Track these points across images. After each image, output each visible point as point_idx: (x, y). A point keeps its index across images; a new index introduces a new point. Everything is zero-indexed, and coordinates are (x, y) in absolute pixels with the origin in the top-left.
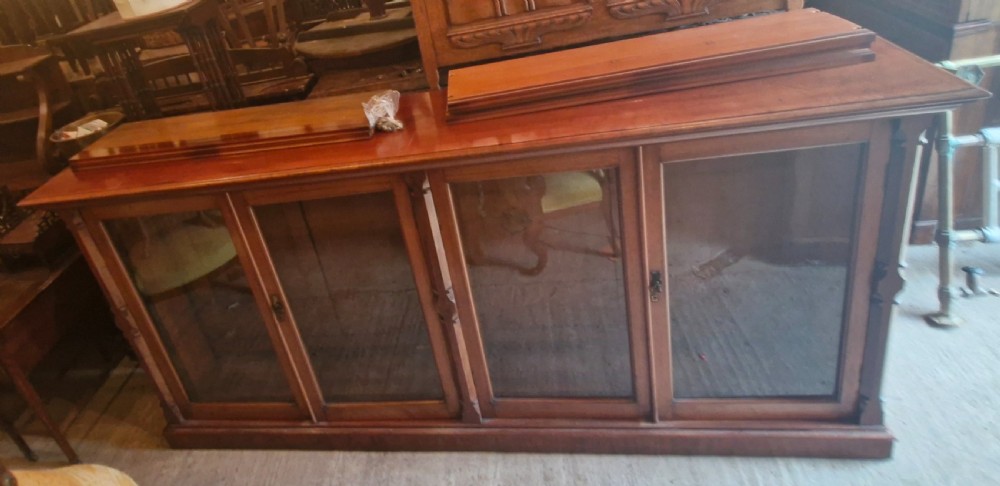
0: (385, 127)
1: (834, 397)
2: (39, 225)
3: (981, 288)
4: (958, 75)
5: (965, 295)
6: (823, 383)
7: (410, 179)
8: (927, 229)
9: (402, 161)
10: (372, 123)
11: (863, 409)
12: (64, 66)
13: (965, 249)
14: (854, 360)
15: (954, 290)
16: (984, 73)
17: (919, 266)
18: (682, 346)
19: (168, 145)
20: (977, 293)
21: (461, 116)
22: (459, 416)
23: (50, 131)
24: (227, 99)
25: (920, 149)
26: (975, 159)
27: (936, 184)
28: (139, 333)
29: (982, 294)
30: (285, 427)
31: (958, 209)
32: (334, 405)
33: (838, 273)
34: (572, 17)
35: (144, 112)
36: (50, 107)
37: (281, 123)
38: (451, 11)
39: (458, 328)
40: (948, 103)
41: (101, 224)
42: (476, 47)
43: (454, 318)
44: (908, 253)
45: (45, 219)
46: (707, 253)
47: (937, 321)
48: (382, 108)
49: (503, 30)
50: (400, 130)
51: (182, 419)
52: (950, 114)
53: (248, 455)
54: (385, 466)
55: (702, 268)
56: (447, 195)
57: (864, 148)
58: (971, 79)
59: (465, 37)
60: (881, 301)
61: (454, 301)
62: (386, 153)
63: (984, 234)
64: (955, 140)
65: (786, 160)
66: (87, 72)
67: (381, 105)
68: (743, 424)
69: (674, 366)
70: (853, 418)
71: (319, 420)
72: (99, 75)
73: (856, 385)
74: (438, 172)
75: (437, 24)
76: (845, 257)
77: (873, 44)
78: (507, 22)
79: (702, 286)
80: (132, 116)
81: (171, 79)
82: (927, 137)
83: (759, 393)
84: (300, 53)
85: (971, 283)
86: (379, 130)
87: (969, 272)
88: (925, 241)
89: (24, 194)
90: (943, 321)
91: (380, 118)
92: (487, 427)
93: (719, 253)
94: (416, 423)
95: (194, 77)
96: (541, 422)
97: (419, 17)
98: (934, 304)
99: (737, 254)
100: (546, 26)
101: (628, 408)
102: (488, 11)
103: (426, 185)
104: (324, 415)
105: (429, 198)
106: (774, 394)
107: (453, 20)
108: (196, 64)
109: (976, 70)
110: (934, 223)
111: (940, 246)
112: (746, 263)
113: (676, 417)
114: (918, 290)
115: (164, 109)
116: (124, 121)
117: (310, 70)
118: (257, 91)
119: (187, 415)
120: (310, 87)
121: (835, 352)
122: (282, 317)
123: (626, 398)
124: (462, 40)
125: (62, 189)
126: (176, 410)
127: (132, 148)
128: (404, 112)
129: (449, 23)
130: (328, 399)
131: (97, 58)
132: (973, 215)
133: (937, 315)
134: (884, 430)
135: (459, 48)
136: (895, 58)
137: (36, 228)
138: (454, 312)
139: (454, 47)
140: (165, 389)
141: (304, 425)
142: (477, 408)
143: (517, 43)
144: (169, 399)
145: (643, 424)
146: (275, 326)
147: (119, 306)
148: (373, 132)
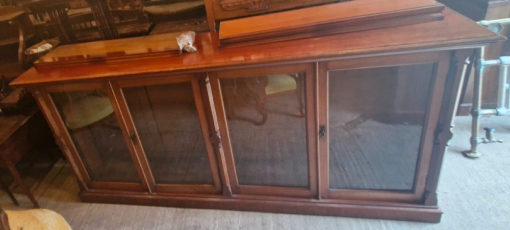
0: (188, 50)
1: (412, 191)
2: (20, 95)
3: (493, 139)
4: (489, 28)
5: (484, 142)
6: (407, 184)
7: (200, 76)
8: (467, 108)
9: (196, 67)
10: (181, 48)
11: (427, 197)
12: (31, 17)
13: (486, 118)
14: (424, 173)
15: (479, 140)
16: (503, 27)
17: (461, 127)
18: (335, 163)
19: (81, 57)
20: (491, 142)
21: (226, 45)
22: (221, 192)
23: (24, 49)
24: (110, 34)
25: (465, 67)
26: (495, 72)
27: (473, 84)
28: (67, 147)
29: (494, 142)
30: (136, 194)
31: (484, 98)
32: (159, 185)
33: (418, 129)
35: (69, 40)
36: (24, 38)
37: (137, 47)
39: (221, 150)
40: (482, 42)
41: (49, 95)
42: (235, 10)
43: (220, 145)
44: (455, 119)
45: (23, 91)
46: (349, 117)
47: (468, 154)
48: (186, 41)
49: (249, 2)
50: (195, 52)
51: (87, 189)
52: (483, 48)
53: (118, 207)
54: (184, 215)
55: (347, 124)
56: (218, 84)
57: (435, 65)
58: (496, 30)
59: (229, 5)
60: (439, 144)
61: (220, 137)
62: (188, 63)
63: (497, 111)
64: (484, 62)
65: (393, 71)
66: (42, 20)
67: (186, 39)
68: (363, 202)
69: (330, 173)
70: (421, 201)
71: (152, 192)
72: (48, 22)
73: (423, 186)
74: (213, 73)
76: (422, 121)
77: (443, 11)
79: (346, 134)
80: (63, 42)
81: (83, 25)
82: (470, 60)
83: (373, 188)
84: (146, 12)
85: (488, 136)
86: (185, 52)
87: (488, 131)
88: (465, 114)
89: (13, 79)
90: (472, 155)
91: (185, 46)
92: (234, 198)
93: (355, 117)
94: (202, 195)
95: (94, 24)
96: (261, 197)
98: (467, 146)
99: (365, 117)
101: (306, 192)
103: (207, 79)
104: (155, 189)
105: (209, 86)
106: (380, 188)
108: (95, 17)
109: (499, 25)
110: (471, 105)
111: (473, 116)
112: (370, 122)
113: (329, 197)
114: (459, 138)
115: (79, 39)
116: (60, 44)
117: (150, 21)
118: (125, 30)
119: (90, 187)
120: (151, 29)
121: (414, 169)
122: (136, 142)
123: (305, 187)
124: (227, 7)
125: (30, 77)
126: (85, 185)
127: (64, 58)
128: (197, 43)
130: (157, 182)
131: (47, 13)
132: (492, 101)
133: (470, 152)
134: (437, 208)
135: (226, 10)
136: (455, 19)
137: (18, 95)
138: (220, 142)
139: (224, 10)
140: (79, 175)
141: (145, 194)
142: (230, 189)
143: (255, 8)
144: (81, 179)
146: (133, 146)
147: (57, 135)
148: (181, 52)
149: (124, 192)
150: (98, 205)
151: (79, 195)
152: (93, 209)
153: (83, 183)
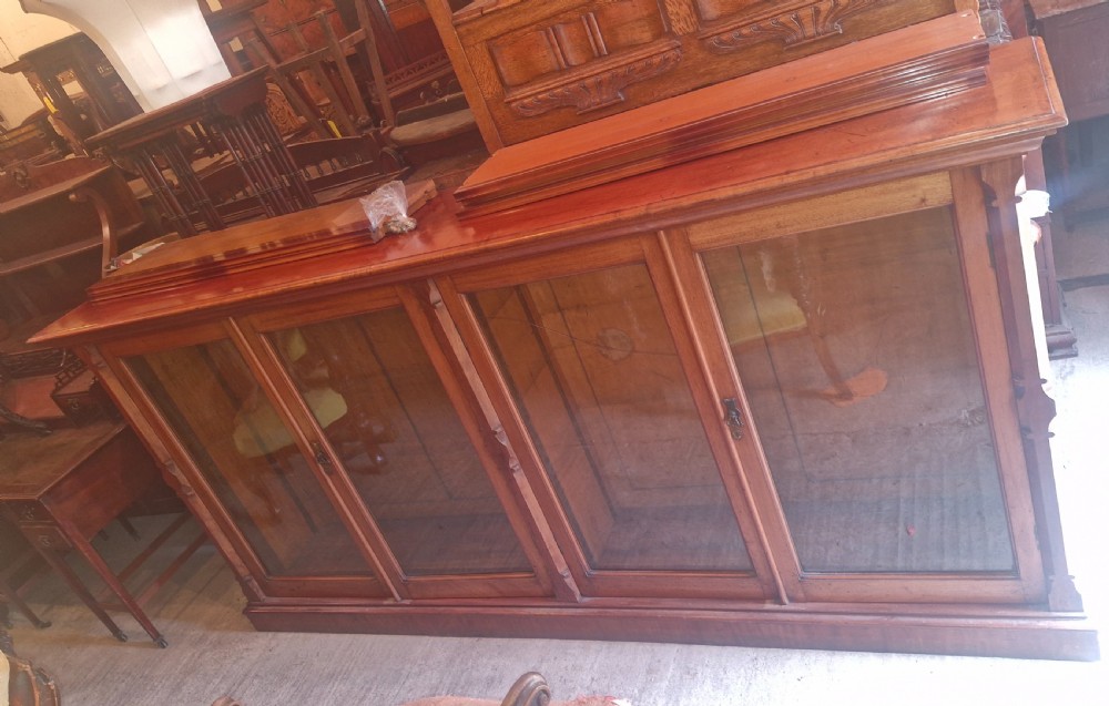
0: (394, 229)
10: (375, 223)
21: (473, 208)
22: (554, 592)
28: (193, 492)
30: (366, 606)
32: (412, 579)
34: (657, 60)
36: (112, 230)
38: (503, 70)
39: (521, 479)
41: (122, 363)
42: (546, 113)
43: (511, 466)
48: (389, 205)
49: (572, 86)
50: (410, 231)
51: (262, 595)
54: (474, 654)
56: (463, 308)
59: (526, 101)
71: (402, 598)
75: (491, 88)
78: (574, 76)
84: (395, 141)
86: (392, 237)
91: (390, 217)
92: (585, 607)
94: (508, 602)
100: (625, 76)
102: (547, 62)
103: (435, 296)
104: (406, 591)
107: (508, 81)
119: (269, 592)
122: (332, 471)
123: (744, 571)
124: (523, 107)
126: (255, 586)
129: (504, 86)
130: (406, 570)
138: (509, 457)
139: (517, 116)
140: (236, 560)
141: (385, 602)
142: (570, 581)
143: (594, 104)
144: (243, 571)
145: (769, 606)
146: (326, 480)
147: (163, 460)
148: (381, 235)
149: (340, 602)
150: (290, 635)
151: (246, 612)
152: (278, 645)
153: (250, 580)
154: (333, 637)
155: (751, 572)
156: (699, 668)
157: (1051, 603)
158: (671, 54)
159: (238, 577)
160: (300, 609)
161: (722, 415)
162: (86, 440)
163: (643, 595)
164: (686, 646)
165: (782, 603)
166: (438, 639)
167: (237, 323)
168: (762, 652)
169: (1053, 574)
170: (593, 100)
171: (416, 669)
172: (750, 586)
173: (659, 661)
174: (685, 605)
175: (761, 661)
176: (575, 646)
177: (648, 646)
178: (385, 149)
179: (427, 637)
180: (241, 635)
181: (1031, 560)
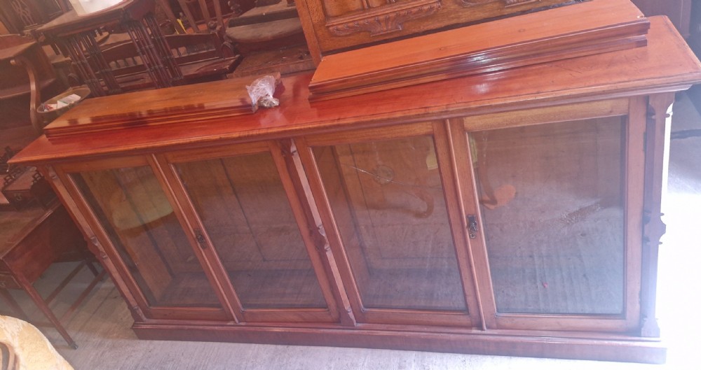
0: (265, 105)
1: (622, 315)
2: (33, 177)
10: (255, 102)
11: (643, 324)
21: (319, 96)
22: (340, 319)
23: (37, 105)
24: (167, 77)
28: (106, 256)
30: (215, 326)
32: (249, 310)
34: (426, 8)
35: (105, 88)
36: (37, 86)
38: (327, 6)
39: (330, 255)
41: (69, 177)
42: (350, 35)
43: (326, 248)
45: (38, 172)
48: (262, 90)
49: (369, 20)
53: (191, 344)
54: (286, 355)
56: (310, 156)
57: (625, 119)
59: (340, 27)
62: (266, 125)
67: (261, 87)
71: (240, 321)
73: (637, 306)
75: (317, 17)
78: (373, 13)
80: (96, 93)
81: (121, 62)
84: (229, 38)
92: (360, 329)
94: (309, 325)
95: (138, 60)
96: (399, 327)
97: (302, 12)
100: (404, 16)
102: (356, 5)
103: (293, 149)
104: (242, 317)
105: (297, 159)
107: (330, 13)
113: (500, 327)
115: (123, 86)
116: (91, 96)
119: (149, 315)
122: (205, 246)
123: (461, 311)
124: (337, 30)
125: (40, 150)
126: (140, 312)
128: (279, 93)
129: (327, 17)
130: (244, 306)
135: (336, 36)
138: (325, 243)
139: (332, 35)
140: (129, 297)
141: (229, 324)
142: (351, 314)
143: (382, 31)
144: (134, 303)
145: (474, 331)
146: (201, 252)
147: (90, 236)
148: (257, 108)
149: (198, 322)
150: (162, 342)
151: (132, 328)
152: (154, 348)
153: (138, 309)
154: (191, 343)
155: (466, 311)
156: (430, 366)
157: (642, 333)
158: (435, 5)
159: (130, 307)
160: (170, 327)
161: (466, 224)
162: (26, 220)
163: (395, 323)
164: (420, 353)
165: (482, 329)
166: (261, 346)
167: (157, 158)
168: (468, 357)
169: (646, 317)
170: (382, 29)
171: (250, 364)
172: (463, 319)
173: (405, 361)
174: (423, 330)
175: (467, 362)
176: (351, 352)
177: (396, 352)
178: (225, 43)
179: (253, 345)
180: (127, 342)
181: (633, 310)
